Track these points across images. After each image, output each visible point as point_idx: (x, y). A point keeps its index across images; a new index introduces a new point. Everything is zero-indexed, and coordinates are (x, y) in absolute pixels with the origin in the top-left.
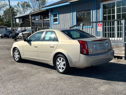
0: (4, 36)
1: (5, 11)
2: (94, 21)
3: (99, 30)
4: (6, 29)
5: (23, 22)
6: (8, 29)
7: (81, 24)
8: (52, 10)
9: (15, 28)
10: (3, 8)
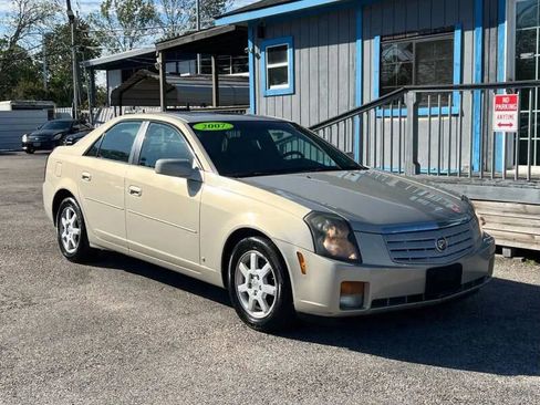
0: (38, 145)
1: (48, 37)
2: (467, 81)
3: (500, 125)
4: (51, 115)
5: (127, 83)
6: (59, 115)
7: (410, 97)
8: (262, 29)
9: (88, 112)
10: (42, 25)
